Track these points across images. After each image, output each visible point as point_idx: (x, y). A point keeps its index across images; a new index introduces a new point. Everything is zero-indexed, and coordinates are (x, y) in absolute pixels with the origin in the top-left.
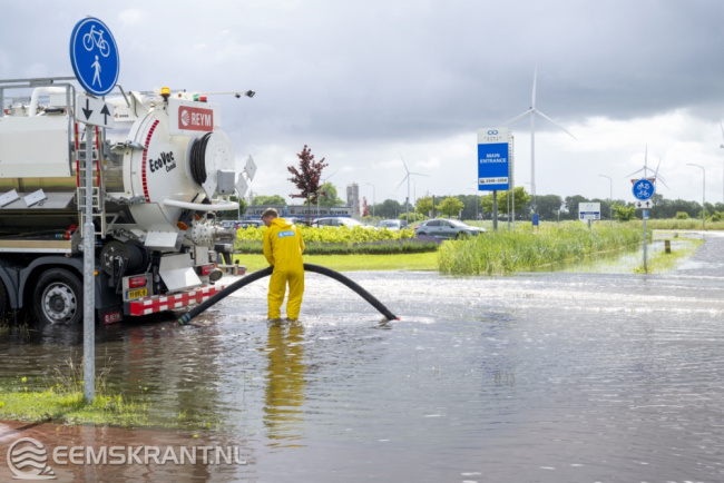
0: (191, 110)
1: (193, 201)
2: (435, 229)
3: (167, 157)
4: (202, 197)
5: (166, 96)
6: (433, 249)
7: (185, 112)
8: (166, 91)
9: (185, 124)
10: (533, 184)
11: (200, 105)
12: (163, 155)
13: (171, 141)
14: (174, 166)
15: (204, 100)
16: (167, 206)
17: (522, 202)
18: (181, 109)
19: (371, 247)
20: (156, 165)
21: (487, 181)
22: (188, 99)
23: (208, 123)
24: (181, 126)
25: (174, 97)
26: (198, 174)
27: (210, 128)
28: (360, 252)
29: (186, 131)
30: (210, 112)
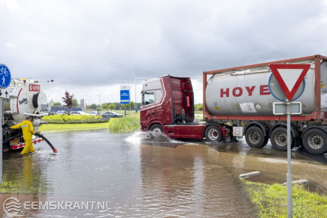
0: (33, 85)
1: (33, 113)
2: (108, 114)
3: (25, 100)
4: (36, 112)
5: (25, 81)
6: (107, 122)
7: (31, 86)
8: (25, 80)
9: (31, 89)
10: (136, 100)
11: (36, 84)
12: (24, 99)
13: (26, 95)
14: (27, 102)
15: (37, 82)
16: (25, 115)
17: (133, 106)
18: (30, 85)
19: (89, 121)
20: (21, 102)
21: (123, 101)
22: (32, 82)
23: (38, 89)
24: (30, 90)
25: (27, 81)
26: (35, 105)
27: (39, 91)
28: (85, 123)
29: (31, 92)
30: (39, 86)
